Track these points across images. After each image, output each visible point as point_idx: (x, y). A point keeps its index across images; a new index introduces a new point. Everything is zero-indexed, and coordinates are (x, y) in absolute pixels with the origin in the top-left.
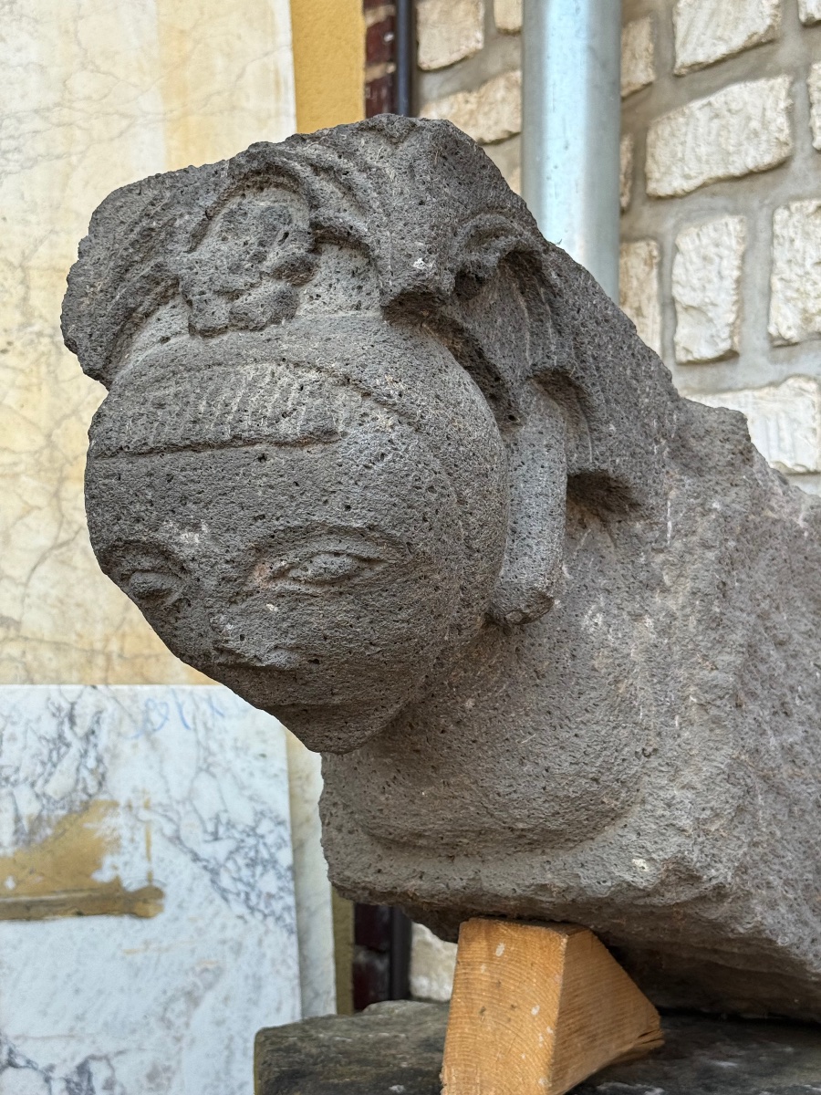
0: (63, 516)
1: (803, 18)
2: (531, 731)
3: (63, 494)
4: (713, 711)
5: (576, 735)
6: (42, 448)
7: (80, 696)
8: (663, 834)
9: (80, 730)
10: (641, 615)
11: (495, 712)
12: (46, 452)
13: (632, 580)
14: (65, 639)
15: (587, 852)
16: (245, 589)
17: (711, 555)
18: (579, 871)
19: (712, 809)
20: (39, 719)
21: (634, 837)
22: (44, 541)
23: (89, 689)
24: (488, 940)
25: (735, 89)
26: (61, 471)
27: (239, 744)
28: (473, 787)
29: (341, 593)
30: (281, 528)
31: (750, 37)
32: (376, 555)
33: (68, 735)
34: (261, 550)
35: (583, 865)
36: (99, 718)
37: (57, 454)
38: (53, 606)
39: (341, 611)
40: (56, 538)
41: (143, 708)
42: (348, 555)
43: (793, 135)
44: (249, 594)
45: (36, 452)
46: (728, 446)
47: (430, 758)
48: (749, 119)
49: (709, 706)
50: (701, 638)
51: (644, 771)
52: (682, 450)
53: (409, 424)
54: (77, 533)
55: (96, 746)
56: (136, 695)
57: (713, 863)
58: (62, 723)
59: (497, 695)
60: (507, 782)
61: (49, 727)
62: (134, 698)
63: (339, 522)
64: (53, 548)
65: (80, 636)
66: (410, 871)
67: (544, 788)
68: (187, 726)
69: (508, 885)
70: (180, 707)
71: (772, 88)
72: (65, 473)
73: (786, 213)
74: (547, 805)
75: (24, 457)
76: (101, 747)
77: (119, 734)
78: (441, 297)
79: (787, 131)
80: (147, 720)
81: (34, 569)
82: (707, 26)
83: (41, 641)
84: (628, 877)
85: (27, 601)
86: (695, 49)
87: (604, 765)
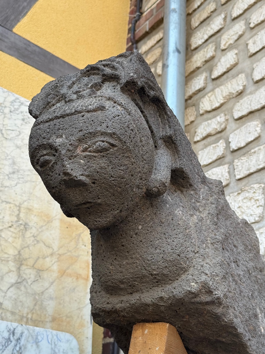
0: (20, 275)
1: (231, 150)
2: (159, 239)
3: (21, 268)
4: (216, 246)
5: (173, 241)
6: (17, 255)
7: (17, 327)
8: (200, 275)
9: (16, 337)
10: (193, 215)
11: (148, 232)
12: (18, 256)
13: (190, 206)
14: (15, 311)
15: (176, 284)
16: (74, 154)
17: (214, 206)
18: (173, 290)
19: (216, 272)
20: (3, 331)
21: (191, 277)
22: (13, 281)
23: (20, 325)
24: (142, 329)
25: (214, 169)
26: (22, 262)
27: (65, 351)
28: (140, 258)
29: (103, 156)
30: (87, 133)
31: (218, 157)
32: (115, 144)
33: (12, 338)
34: (80, 140)
35: (174, 288)
36: (22, 335)
37: (21, 257)
38: (13, 300)
39: (103, 162)
40: (17, 280)
41: (36, 334)
42: (107, 142)
43: (230, 178)
44: (75, 157)
45: (15, 255)
46: (217, 188)
47: (127, 248)
48: (218, 175)
49: (214, 244)
50: (211, 226)
51: (194, 257)
52: (204, 183)
53: (127, 112)
54: (23, 280)
55: (20, 343)
56: (34, 330)
57: (216, 290)
58: (10, 334)
59: (149, 225)
60: (151, 256)
61: (6, 335)
62: (34, 331)
63: (104, 131)
64: (15, 283)
65: (20, 311)
66: (118, 301)
67: (163, 257)
68: (49, 342)
69: (150, 299)
70: (47, 336)
71: (224, 167)
72: (23, 263)
73: (229, 197)
74: (163, 264)
75: (11, 256)
76: (21, 344)
77: (28, 341)
78: (137, 86)
79: (228, 177)
80: (37, 338)
81: (9, 289)
82: (206, 156)
83: (8, 310)
84: (189, 289)
85: (5, 298)
86: (203, 162)
87: (182, 251)
